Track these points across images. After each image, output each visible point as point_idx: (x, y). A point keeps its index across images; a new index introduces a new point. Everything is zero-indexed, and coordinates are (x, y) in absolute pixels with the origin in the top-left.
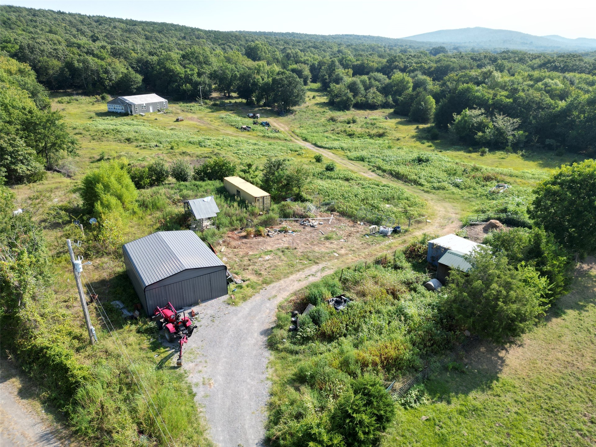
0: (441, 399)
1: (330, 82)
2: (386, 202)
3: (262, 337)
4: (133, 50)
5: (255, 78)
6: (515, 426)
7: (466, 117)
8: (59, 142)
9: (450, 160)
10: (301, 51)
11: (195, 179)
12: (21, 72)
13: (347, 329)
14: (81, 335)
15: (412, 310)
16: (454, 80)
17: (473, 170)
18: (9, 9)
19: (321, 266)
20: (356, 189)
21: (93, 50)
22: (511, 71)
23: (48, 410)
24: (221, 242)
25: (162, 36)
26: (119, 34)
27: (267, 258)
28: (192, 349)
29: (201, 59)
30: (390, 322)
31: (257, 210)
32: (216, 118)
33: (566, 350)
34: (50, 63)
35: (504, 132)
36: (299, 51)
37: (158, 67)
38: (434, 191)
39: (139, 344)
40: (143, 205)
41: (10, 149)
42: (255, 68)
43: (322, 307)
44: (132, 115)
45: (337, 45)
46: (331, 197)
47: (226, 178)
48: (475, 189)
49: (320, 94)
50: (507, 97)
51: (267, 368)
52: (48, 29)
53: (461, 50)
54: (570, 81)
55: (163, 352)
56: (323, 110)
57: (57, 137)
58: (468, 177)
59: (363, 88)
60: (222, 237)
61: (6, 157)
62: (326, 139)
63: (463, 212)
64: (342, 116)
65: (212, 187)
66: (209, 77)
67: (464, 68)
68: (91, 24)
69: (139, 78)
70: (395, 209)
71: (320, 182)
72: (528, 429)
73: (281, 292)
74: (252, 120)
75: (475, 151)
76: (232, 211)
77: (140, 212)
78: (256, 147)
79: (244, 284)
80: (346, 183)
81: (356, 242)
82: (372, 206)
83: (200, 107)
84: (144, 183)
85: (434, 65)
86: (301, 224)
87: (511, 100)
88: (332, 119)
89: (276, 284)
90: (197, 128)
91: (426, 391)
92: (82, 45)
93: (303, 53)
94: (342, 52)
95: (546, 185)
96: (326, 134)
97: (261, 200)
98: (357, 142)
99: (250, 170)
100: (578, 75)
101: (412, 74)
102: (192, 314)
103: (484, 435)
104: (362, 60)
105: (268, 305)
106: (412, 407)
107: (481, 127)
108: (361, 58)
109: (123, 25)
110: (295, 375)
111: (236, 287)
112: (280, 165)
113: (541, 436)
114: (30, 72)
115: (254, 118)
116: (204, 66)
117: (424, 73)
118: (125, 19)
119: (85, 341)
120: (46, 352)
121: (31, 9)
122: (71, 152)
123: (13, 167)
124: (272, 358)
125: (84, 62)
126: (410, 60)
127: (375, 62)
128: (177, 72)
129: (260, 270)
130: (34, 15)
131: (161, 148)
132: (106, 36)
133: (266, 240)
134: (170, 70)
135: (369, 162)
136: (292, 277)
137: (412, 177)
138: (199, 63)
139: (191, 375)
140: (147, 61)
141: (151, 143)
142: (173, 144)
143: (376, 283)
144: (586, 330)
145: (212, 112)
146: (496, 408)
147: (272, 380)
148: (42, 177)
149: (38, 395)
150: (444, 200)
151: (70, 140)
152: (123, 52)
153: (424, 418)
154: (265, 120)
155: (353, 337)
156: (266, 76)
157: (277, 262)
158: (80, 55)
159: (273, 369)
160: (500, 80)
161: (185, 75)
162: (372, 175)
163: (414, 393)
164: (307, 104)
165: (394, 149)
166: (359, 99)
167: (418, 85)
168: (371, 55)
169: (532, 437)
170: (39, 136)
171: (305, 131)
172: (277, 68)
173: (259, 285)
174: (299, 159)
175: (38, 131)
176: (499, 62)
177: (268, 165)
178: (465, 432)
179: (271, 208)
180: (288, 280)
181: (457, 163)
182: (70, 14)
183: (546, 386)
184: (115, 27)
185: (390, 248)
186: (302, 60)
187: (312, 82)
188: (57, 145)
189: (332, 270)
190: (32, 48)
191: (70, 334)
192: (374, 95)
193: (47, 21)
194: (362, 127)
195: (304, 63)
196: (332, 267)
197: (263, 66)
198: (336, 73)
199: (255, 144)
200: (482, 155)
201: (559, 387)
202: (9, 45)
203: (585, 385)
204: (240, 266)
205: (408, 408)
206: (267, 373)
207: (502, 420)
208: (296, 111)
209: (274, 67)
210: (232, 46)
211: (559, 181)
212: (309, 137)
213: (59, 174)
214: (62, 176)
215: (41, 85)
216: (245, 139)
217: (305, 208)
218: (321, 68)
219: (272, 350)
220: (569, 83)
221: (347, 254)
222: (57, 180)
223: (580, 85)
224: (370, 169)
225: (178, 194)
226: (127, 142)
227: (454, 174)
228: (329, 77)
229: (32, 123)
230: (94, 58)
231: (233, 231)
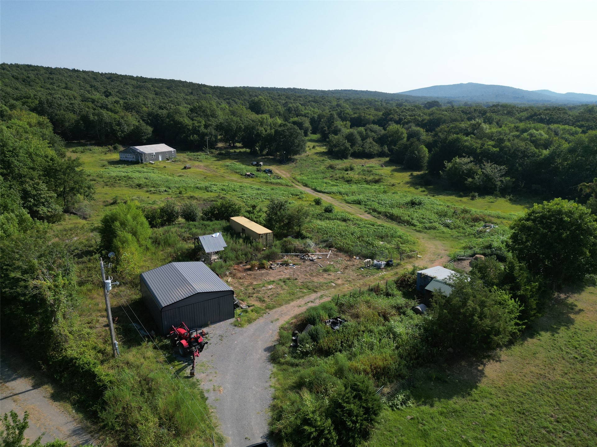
0: (425, 403)
1: (329, 133)
2: (381, 239)
3: (265, 353)
4: (144, 104)
5: (258, 130)
6: (490, 424)
7: (456, 164)
8: (77, 186)
9: (442, 203)
10: (302, 105)
11: (203, 219)
12: (40, 124)
13: (342, 346)
14: (105, 350)
15: (400, 329)
16: (445, 131)
17: (462, 212)
18: (27, 68)
19: (319, 294)
20: (352, 228)
21: (107, 105)
22: (500, 123)
23: (78, 410)
24: (228, 273)
25: (171, 91)
26: (130, 90)
27: (270, 287)
28: (203, 363)
29: (209, 112)
30: (380, 340)
31: (260, 246)
32: (222, 166)
33: (540, 365)
34: (67, 116)
35: (493, 178)
36: (300, 105)
37: (168, 120)
38: (426, 230)
39: (156, 358)
40: (156, 242)
41: (34, 192)
42: (259, 120)
43: (319, 326)
44: (142, 163)
45: (336, 99)
46: (329, 234)
47: (232, 218)
48: (464, 229)
49: (320, 144)
50: (494, 146)
51: (270, 378)
52: (64, 85)
53: (454, 104)
54: (555, 132)
55: (177, 365)
56: (322, 158)
57: (76, 182)
58: (458, 218)
59: (359, 139)
60: (228, 269)
61: (30, 199)
62: (325, 185)
63: (452, 249)
64: (340, 164)
65: (219, 226)
66: (215, 129)
67: (456, 120)
68: (103, 81)
69: (150, 129)
70: (388, 246)
71: (319, 222)
72: (501, 427)
73: (283, 315)
74: (255, 168)
75: (466, 196)
76: (238, 246)
77: (153, 249)
78: (259, 192)
79: (249, 309)
80: (344, 224)
81: (351, 274)
82: (367, 242)
83: (207, 156)
84: (156, 223)
85: (427, 118)
86: (301, 258)
87: (498, 149)
88: (331, 167)
89: (278, 310)
90: (203, 175)
91: (411, 396)
92: (96, 100)
93: (303, 107)
94: (340, 106)
95: (521, 221)
96: (325, 180)
97: (264, 237)
98: (354, 187)
99: (255, 211)
100: (562, 127)
101: (406, 126)
102: (203, 334)
103: (462, 431)
104: (360, 114)
105: (271, 327)
106: (398, 409)
107: (471, 174)
108: (358, 111)
109: (134, 82)
110: (295, 383)
111: (242, 312)
112: (282, 205)
113: (512, 432)
114: (48, 125)
115: (258, 166)
116: (211, 118)
117: (418, 125)
118: (135, 76)
119: (108, 355)
120: (76, 362)
121: (48, 67)
122: (87, 196)
123: (35, 208)
124: (275, 370)
125: (98, 115)
126: (404, 113)
127: (371, 114)
128: (185, 124)
129: (264, 297)
130: (51, 73)
131: (170, 193)
132: (117, 92)
133: (269, 272)
134: (179, 122)
135: (365, 205)
136: (292, 304)
137: (406, 218)
138: (207, 116)
139: (203, 383)
140: (157, 114)
141: (161, 189)
142: (181, 189)
143: (369, 307)
144: (559, 348)
145: (218, 160)
146: (473, 410)
147: (275, 387)
148: (61, 218)
149: (69, 399)
150: (434, 238)
151: (87, 185)
152: (135, 106)
153: (409, 417)
154: (267, 167)
155: (348, 352)
156: (269, 128)
157: (279, 290)
158: (94, 109)
159: (276, 379)
160: (488, 131)
161: (193, 127)
162: (368, 217)
163: (401, 397)
164: (308, 153)
165: (389, 194)
166: (357, 148)
167: (411, 135)
168: (367, 108)
169: (504, 433)
170: (59, 181)
171: (305, 178)
172: (279, 121)
173: (263, 310)
174: (300, 202)
175: (58, 177)
176: (488, 115)
177: (271, 206)
178: (445, 429)
179: (273, 244)
180: (289, 306)
181: (448, 206)
182: (84, 72)
183: (518, 393)
184: (126, 84)
185: (383, 279)
186: (303, 113)
187: (311, 133)
188: (75, 190)
189: (330, 298)
190: (50, 103)
191: (95, 348)
192: (371, 145)
193: (63, 78)
194: (359, 174)
195: (305, 116)
196: (330, 295)
197: (267, 119)
198: (335, 125)
199: (259, 189)
200: (472, 199)
201: (531, 394)
202: (30, 100)
203: (554, 393)
204: (245, 294)
205: (395, 409)
206: (270, 382)
207: (478, 420)
208: (297, 160)
209: (276, 119)
210: (237, 100)
211: (532, 217)
212: (309, 183)
213: (75, 216)
214: (79, 218)
215: (58, 136)
216: (249, 185)
217: (305, 244)
218: (320, 121)
219: (275, 363)
220: (553, 133)
221: (343, 284)
222: (74, 221)
223: (564, 136)
224: (366, 211)
225: (188, 233)
226: (138, 188)
227: (445, 216)
228: (328, 128)
229: (53, 169)
230: (108, 112)
231: (238, 264)
